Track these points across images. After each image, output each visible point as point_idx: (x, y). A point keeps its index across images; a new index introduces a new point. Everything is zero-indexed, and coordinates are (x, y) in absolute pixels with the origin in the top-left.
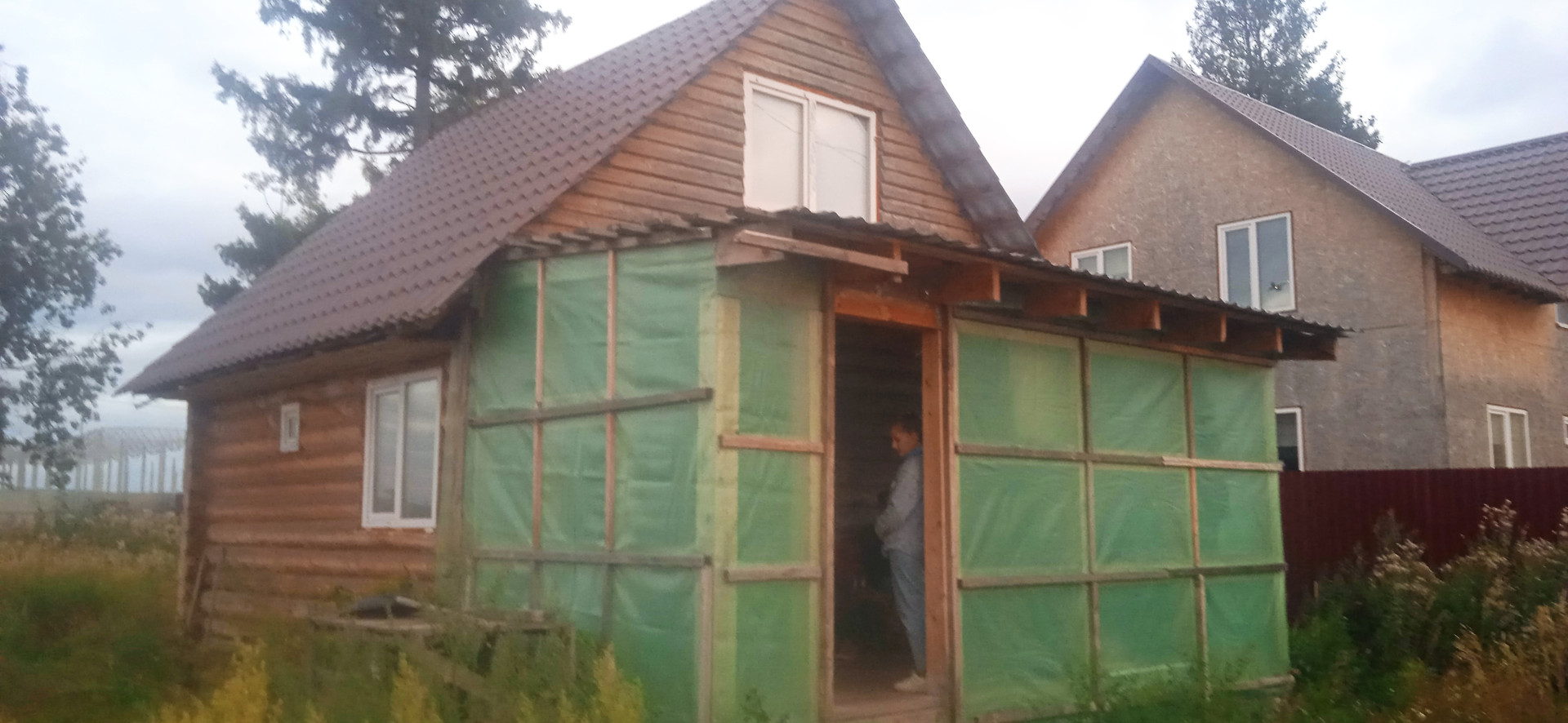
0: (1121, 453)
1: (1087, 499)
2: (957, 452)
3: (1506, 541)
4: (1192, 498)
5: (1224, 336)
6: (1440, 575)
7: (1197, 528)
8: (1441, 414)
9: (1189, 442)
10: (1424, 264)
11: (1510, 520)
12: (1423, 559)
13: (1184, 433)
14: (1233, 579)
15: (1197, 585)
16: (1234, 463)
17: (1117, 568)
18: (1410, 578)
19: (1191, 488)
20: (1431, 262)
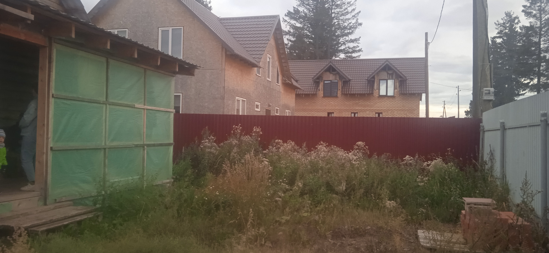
0: (120, 102)
1: (106, 118)
2: (53, 97)
3: (238, 136)
4: (144, 120)
5: (159, 64)
6: (219, 147)
7: (145, 130)
8: (223, 98)
9: (145, 100)
10: (222, 50)
11: (240, 130)
12: (215, 142)
13: (143, 97)
14: (156, 148)
15: (144, 150)
16: (159, 108)
17: (115, 144)
18: (211, 148)
19: (144, 116)
20: (224, 50)
